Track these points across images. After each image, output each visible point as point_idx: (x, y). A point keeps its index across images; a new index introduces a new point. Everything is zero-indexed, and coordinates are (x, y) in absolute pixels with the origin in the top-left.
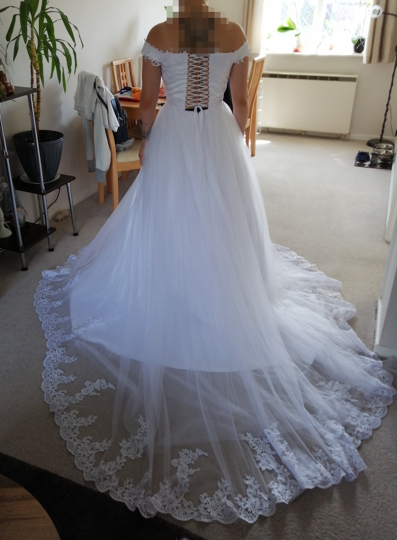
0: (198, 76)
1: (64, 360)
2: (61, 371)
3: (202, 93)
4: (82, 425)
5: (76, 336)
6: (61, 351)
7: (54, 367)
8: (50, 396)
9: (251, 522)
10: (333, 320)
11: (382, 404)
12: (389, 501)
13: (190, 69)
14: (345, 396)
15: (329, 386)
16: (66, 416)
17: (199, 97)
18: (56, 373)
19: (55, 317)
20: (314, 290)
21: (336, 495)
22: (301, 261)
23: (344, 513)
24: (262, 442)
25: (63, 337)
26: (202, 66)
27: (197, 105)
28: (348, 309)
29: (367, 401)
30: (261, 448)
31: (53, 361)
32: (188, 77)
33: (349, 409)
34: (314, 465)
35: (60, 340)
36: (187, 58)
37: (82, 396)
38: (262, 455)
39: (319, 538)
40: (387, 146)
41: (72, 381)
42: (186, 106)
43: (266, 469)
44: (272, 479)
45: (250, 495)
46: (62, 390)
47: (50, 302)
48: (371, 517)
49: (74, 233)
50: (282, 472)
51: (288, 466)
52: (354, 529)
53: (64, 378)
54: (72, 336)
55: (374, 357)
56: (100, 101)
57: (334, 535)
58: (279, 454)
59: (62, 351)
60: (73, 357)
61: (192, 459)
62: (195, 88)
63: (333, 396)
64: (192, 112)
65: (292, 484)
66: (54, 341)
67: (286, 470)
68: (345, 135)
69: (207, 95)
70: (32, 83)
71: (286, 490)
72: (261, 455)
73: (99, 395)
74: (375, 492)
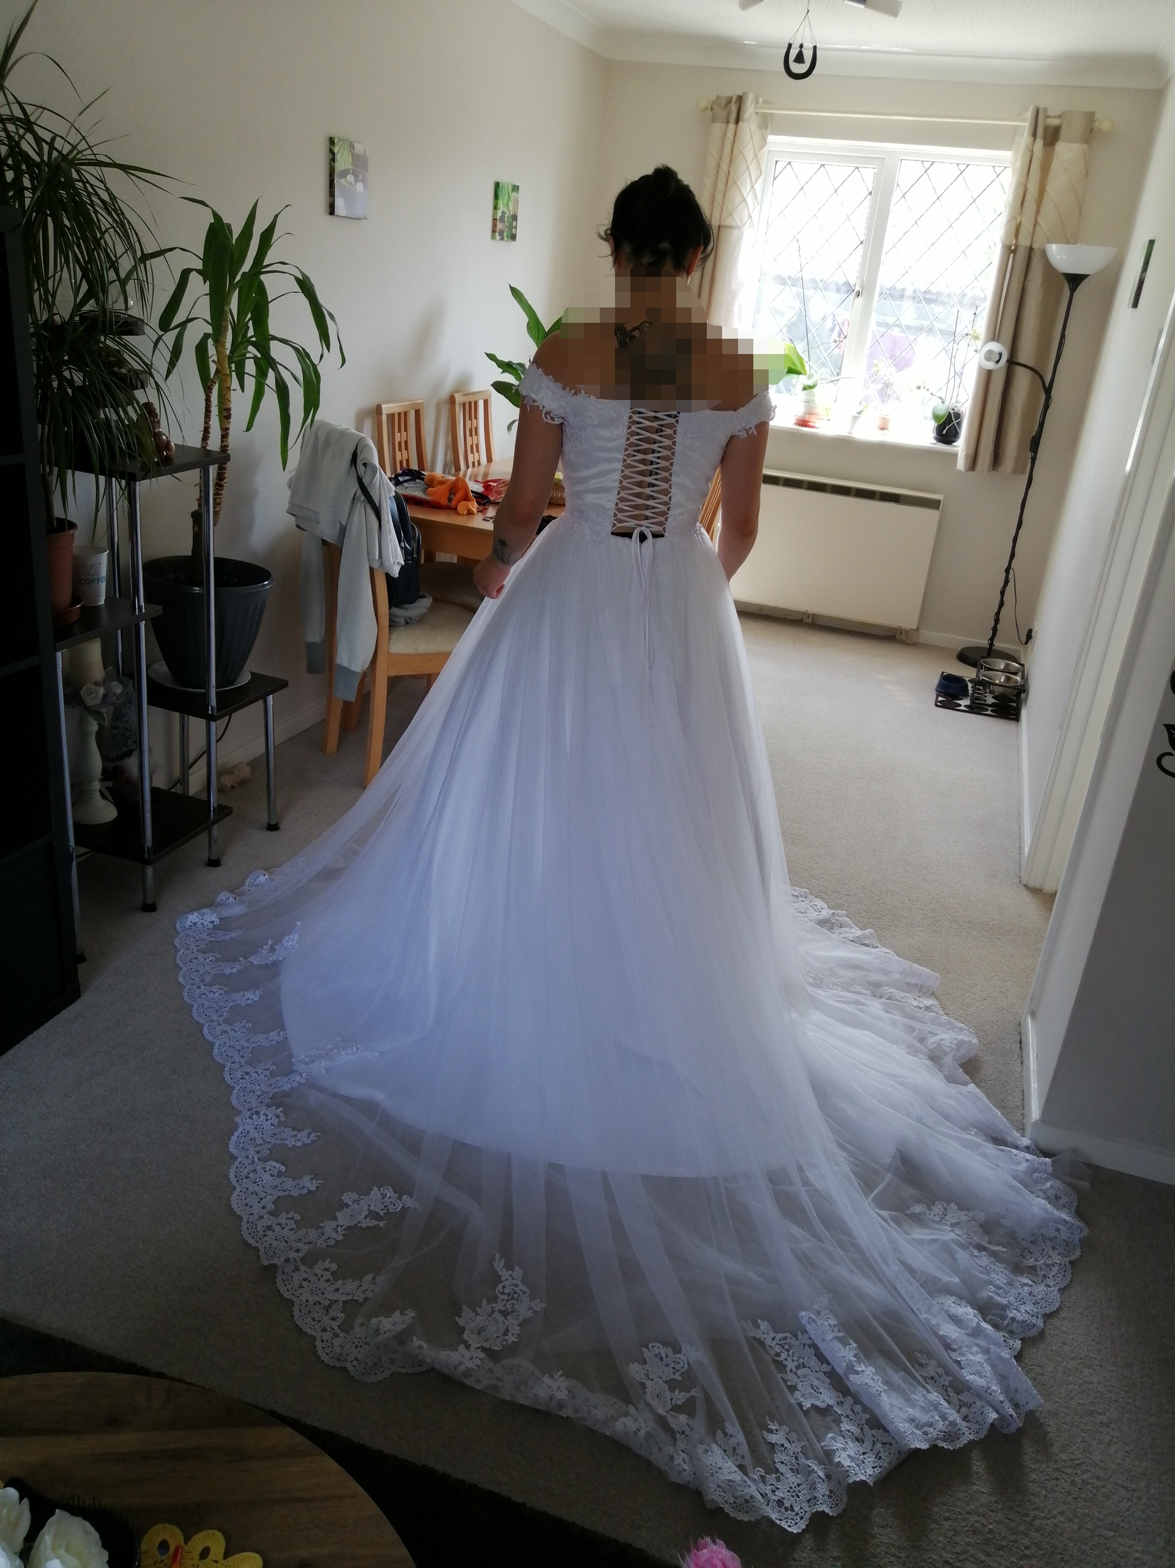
0: (650, 457)
1: (282, 1139)
2: (277, 1165)
3: (654, 498)
4: (350, 1297)
5: (306, 1079)
6: (274, 1117)
7: (259, 1156)
8: (256, 1228)
9: (794, 1530)
10: (928, 1063)
11: (1059, 1257)
12: (1098, 1478)
13: (633, 439)
14: (976, 1239)
15: (935, 1215)
16: (305, 1276)
17: (647, 507)
18: (265, 1171)
19: (246, 1031)
20: (875, 989)
21: (978, 1465)
22: (838, 920)
23: (1000, 1506)
24: (793, 1341)
25: (272, 1081)
26: (661, 436)
27: (641, 526)
28: (961, 1037)
29: (1023, 1249)
30: (795, 1358)
31: (255, 1141)
32: (626, 458)
33: (988, 1268)
34: (924, 1396)
35: (266, 1089)
36: (628, 413)
37: (339, 1229)
38: (799, 1372)
39: (950, 1564)
40: (1007, 666)
41: (310, 1191)
42: (614, 525)
43: (812, 1405)
44: (829, 1429)
45: (782, 1468)
46: (287, 1213)
47: (226, 992)
48: (1061, 1513)
49: (269, 824)
50: (849, 1413)
51: (865, 1399)
52: (1026, 1542)
53: (289, 1183)
54: (298, 1078)
55: (1027, 1149)
56: (363, 498)
57: (984, 1558)
58: (840, 1371)
59: (275, 1115)
60: (306, 1132)
61: (674, 1368)
62: (640, 484)
63: (949, 1235)
64: (626, 540)
65: (878, 1440)
66: (250, 1092)
67: (858, 1408)
68: (907, 632)
69: (665, 504)
70: (205, 438)
71: (864, 1454)
72: (796, 1373)
73: (385, 1224)
74: (1064, 1457)
